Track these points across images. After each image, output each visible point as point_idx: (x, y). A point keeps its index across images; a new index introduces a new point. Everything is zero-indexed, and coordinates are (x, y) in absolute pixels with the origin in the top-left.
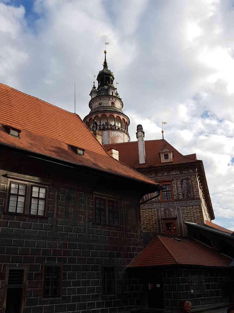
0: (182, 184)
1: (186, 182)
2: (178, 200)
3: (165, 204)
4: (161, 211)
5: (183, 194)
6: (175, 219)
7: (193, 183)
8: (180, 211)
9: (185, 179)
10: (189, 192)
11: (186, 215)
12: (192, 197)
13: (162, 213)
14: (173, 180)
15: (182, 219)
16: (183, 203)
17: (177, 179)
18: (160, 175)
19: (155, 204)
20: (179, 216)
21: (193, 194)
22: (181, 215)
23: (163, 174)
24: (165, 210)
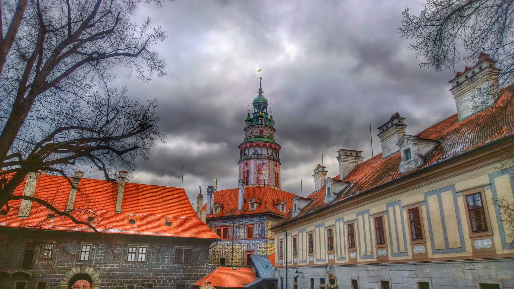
1: (262, 226)
2: (256, 239)
3: (248, 241)
4: (245, 246)
5: (259, 235)
6: (252, 251)
8: (256, 246)
10: (262, 233)
11: (258, 250)
12: (264, 237)
13: (246, 247)
14: (254, 224)
15: (256, 252)
16: (258, 241)
17: (257, 223)
18: (247, 219)
20: (255, 250)
23: (249, 219)
24: (248, 245)
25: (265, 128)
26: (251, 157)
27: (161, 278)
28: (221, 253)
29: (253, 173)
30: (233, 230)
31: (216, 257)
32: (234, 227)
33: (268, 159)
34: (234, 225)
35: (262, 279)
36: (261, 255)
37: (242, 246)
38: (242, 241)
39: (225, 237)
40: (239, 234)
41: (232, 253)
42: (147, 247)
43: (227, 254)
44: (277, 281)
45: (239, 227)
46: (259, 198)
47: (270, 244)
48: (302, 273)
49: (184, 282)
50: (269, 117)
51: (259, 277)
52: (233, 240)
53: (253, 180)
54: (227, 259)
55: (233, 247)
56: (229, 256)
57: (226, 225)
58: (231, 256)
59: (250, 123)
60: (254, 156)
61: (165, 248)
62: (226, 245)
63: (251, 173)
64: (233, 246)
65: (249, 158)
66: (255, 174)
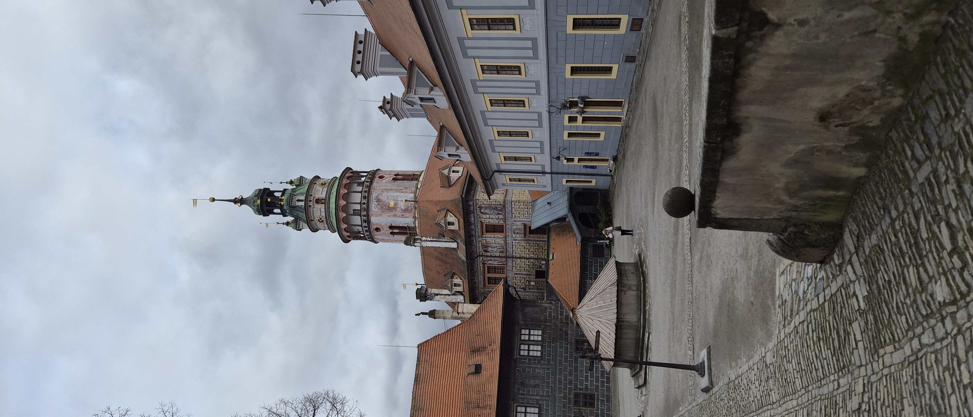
0: (486, 213)
1: (483, 209)
2: (505, 219)
3: (508, 232)
4: (516, 237)
5: (498, 214)
6: (525, 225)
7: (485, 203)
8: (517, 219)
9: (480, 210)
10: (496, 208)
11: (522, 215)
12: (502, 206)
13: (518, 236)
14: (481, 221)
15: (525, 219)
16: (508, 216)
17: (480, 217)
18: (474, 233)
19: (508, 242)
20: (522, 221)
21: (498, 205)
22: (522, 219)
23: (473, 230)
24: (514, 233)
25: (311, 195)
26: (365, 221)
27: (565, 380)
28: (528, 276)
29: (394, 219)
30: (491, 256)
31: (533, 286)
32: (484, 256)
33: (369, 192)
34: (482, 256)
35: (569, 212)
36: (530, 212)
37: (517, 242)
38: (509, 241)
39: (501, 269)
40: (496, 247)
41: (527, 259)
42: (515, 405)
43: (529, 267)
44: (571, 189)
45: (487, 247)
46: (438, 211)
47: (513, 196)
48: (560, 150)
49: (571, 340)
50: (290, 187)
51: (566, 216)
52: (506, 257)
53: (406, 219)
54: (537, 268)
55: (518, 258)
56: (532, 263)
57: (482, 268)
58: (532, 260)
59: (301, 222)
60: (364, 216)
61: (517, 374)
62: (514, 268)
63: (394, 222)
64: (516, 258)
65: (366, 225)
66: (395, 215)
